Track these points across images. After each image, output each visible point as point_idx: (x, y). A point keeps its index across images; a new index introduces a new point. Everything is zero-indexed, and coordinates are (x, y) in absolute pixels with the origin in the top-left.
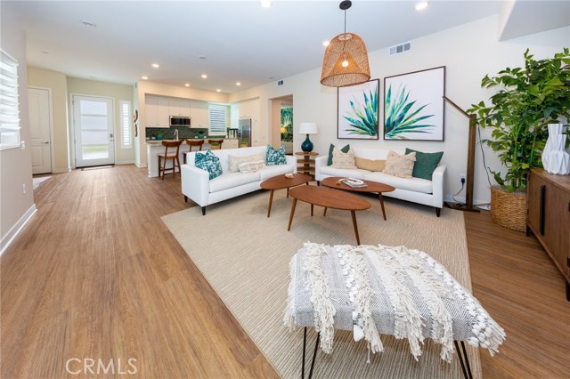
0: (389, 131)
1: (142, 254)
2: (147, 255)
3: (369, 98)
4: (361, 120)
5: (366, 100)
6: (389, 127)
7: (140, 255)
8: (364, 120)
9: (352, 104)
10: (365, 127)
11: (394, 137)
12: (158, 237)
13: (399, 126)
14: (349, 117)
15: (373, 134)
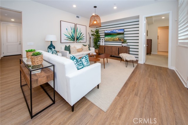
0: (77, 40)
1: (135, 94)
2: (134, 93)
3: (72, 29)
4: (70, 36)
5: (71, 29)
6: (77, 39)
7: (136, 95)
8: (71, 36)
9: (67, 29)
10: (71, 38)
11: (79, 42)
12: (124, 96)
13: (79, 38)
14: (66, 34)
15: (74, 41)
